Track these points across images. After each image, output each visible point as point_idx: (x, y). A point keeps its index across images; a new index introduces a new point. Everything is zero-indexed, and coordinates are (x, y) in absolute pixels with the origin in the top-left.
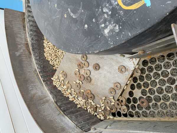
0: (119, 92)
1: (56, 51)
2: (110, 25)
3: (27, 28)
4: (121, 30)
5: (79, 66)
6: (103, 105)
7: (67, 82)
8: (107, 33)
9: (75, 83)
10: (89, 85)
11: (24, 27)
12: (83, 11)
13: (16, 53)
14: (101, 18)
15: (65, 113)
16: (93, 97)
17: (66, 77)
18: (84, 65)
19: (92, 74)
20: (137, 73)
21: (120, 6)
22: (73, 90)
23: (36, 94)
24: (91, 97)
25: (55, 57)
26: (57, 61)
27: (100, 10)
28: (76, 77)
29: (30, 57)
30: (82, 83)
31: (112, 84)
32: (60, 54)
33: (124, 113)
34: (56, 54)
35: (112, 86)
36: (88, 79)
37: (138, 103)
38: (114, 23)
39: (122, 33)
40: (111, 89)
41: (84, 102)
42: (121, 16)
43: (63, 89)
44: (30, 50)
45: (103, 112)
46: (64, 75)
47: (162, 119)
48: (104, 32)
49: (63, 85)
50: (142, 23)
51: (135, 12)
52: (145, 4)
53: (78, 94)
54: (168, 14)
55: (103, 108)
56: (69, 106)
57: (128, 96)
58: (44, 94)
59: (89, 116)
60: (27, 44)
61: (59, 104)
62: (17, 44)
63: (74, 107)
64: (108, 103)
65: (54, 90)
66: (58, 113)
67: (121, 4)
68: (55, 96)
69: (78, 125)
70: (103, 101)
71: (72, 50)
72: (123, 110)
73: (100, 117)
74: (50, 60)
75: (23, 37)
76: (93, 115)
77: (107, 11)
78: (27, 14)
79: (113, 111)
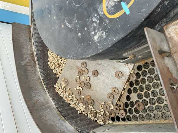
0: (117, 97)
1: (59, 60)
2: (99, 32)
3: (32, 39)
4: (107, 36)
5: (80, 73)
6: (102, 110)
7: (68, 89)
8: (96, 39)
9: (76, 89)
10: (89, 91)
11: (30, 39)
12: (76, 21)
13: (22, 62)
14: (91, 27)
15: (65, 118)
16: (93, 103)
17: (68, 84)
18: (84, 72)
19: (91, 80)
20: (133, 77)
21: (106, 15)
22: (74, 96)
23: (38, 100)
24: (91, 103)
25: (58, 65)
26: (60, 69)
27: (90, 19)
28: (77, 83)
29: (35, 67)
30: (83, 89)
31: (110, 89)
32: (62, 63)
33: (123, 117)
34: (59, 63)
35: (110, 91)
36: (88, 85)
37: (135, 107)
38: (101, 31)
39: (108, 38)
40: (110, 94)
41: (85, 108)
42: (107, 24)
43: (65, 96)
44: (35, 60)
45: (102, 117)
46: (66, 82)
47: (158, 122)
48: (94, 39)
49: (65, 92)
50: (123, 29)
51: (117, 20)
52: (125, 12)
53: (79, 100)
54: (143, 20)
55: (102, 113)
56: (70, 112)
57: (125, 100)
58: (47, 101)
59: (89, 121)
60: (33, 54)
61: (60, 110)
62: (22, 54)
63: (75, 113)
64: (107, 108)
65: (57, 97)
66: (59, 118)
67: (106, 14)
68: (57, 102)
69: (77, 129)
70: (102, 106)
71: (69, 56)
72: (122, 114)
73: (100, 122)
74: (53, 68)
75: (29, 48)
76: (94, 120)
77: (96, 20)
78: (33, 27)
79: (112, 116)
